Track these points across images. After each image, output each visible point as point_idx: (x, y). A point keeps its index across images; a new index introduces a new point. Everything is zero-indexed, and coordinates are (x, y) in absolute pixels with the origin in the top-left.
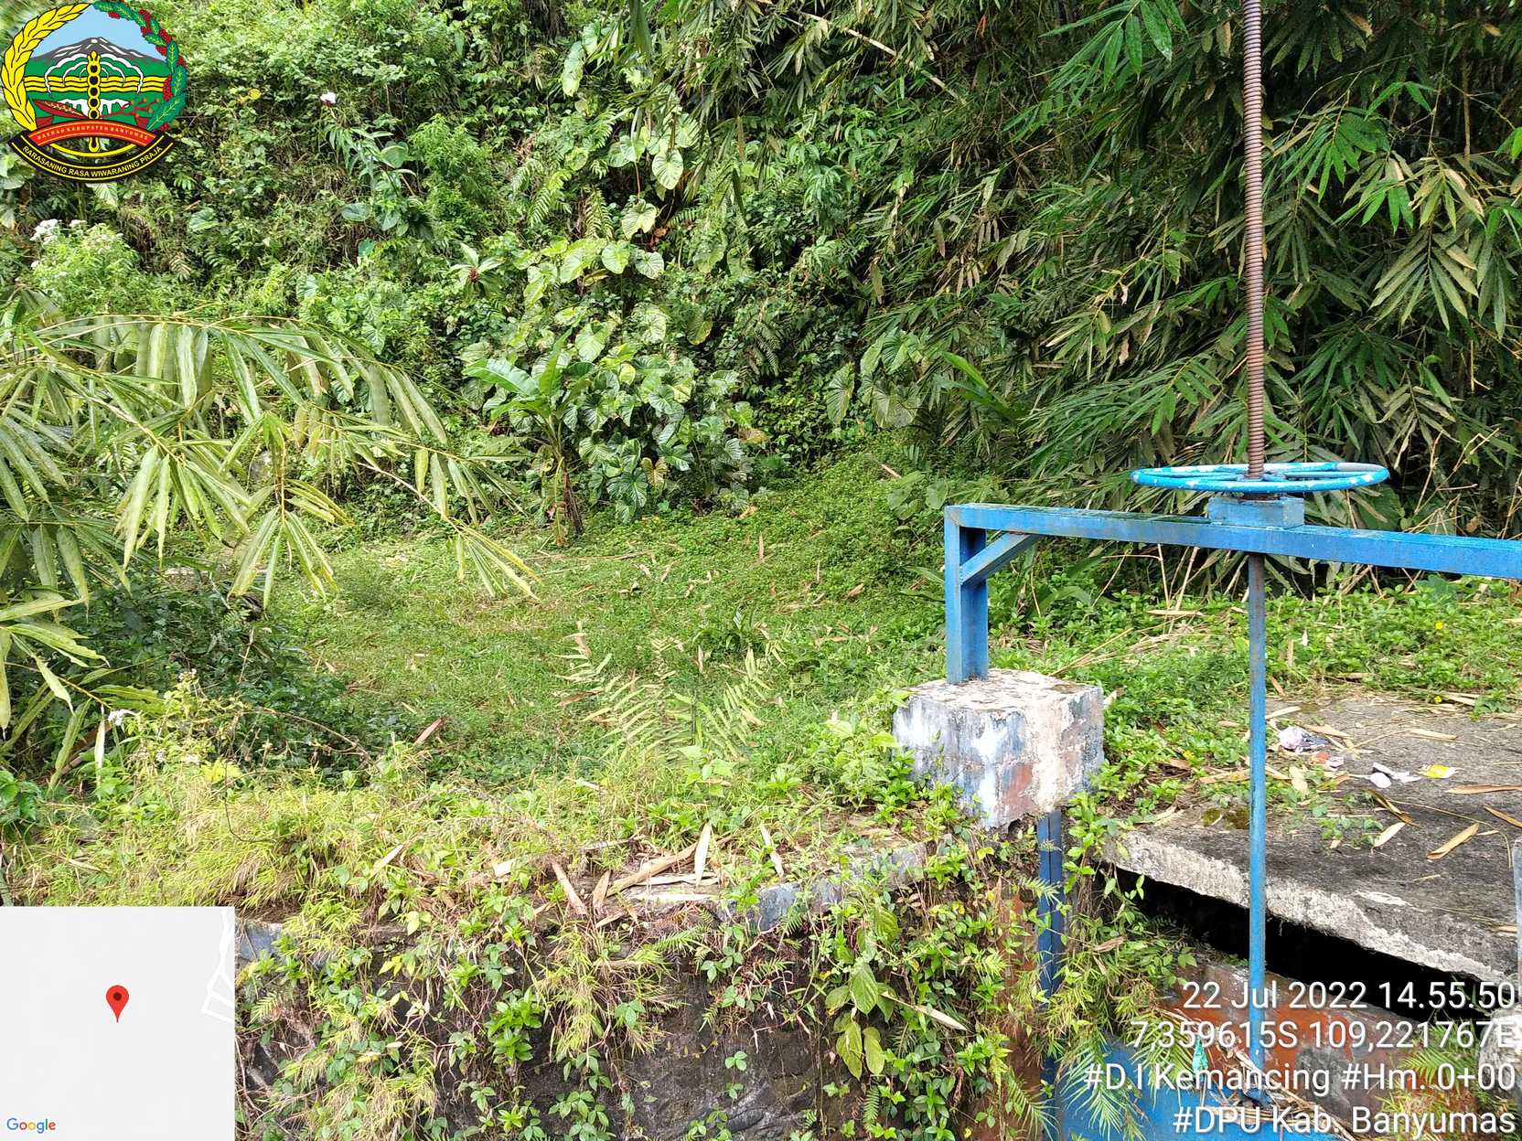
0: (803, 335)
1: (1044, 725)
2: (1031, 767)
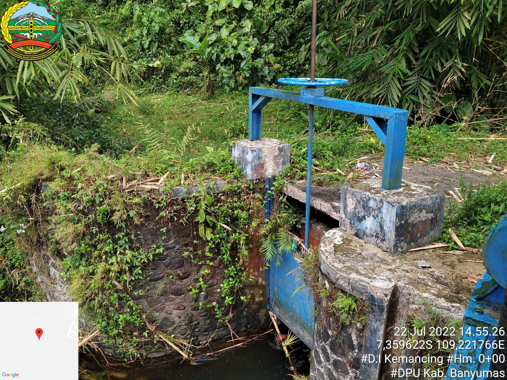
0: (299, 32)
1: (269, 153)
2: (264, 164)
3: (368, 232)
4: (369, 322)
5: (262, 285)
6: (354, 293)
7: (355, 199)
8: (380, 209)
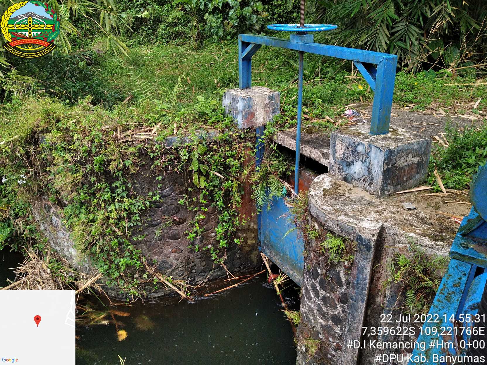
1: (259, 101)
2: (254, 113)
3: (356, 176)
4: (357, 261)
5: (254, 229)
6: (343, 234)
7: (344, 145)
8: (368, 154)
